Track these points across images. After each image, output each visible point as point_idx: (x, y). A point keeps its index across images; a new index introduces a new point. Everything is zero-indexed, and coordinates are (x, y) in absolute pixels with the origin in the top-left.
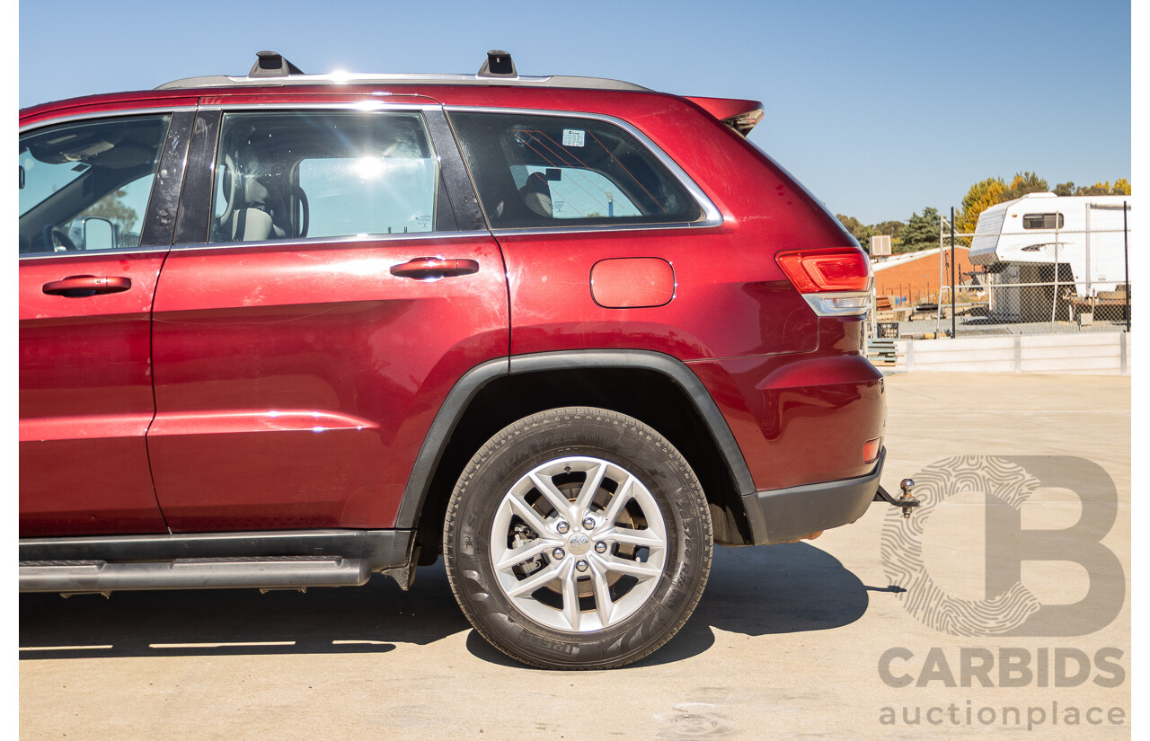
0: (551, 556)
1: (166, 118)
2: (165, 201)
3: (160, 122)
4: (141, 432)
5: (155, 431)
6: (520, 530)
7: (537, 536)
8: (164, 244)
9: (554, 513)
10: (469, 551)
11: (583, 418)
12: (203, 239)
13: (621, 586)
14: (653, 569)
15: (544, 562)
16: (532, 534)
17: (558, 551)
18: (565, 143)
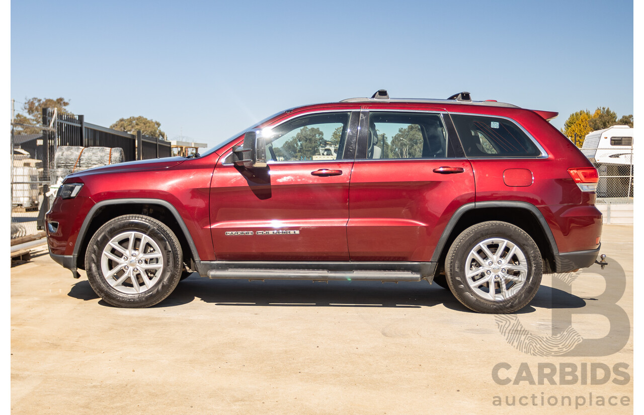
0: (486, 273)
1: (349, 113)
2: (351, 144)
3: (347, 115)
4: (344, 225)
5: (349, 225)
6: (474, 264)
7: (480, 266)
8: (351, 159)
9: (486, 258)
10: (457, 270)
11: (499, 224)
12: (364, 157)
13: (510, 285)
14: (522, 278)
15: (482, 275)
16: (479, 265)
17: (489, 272)
18: (492, 127)
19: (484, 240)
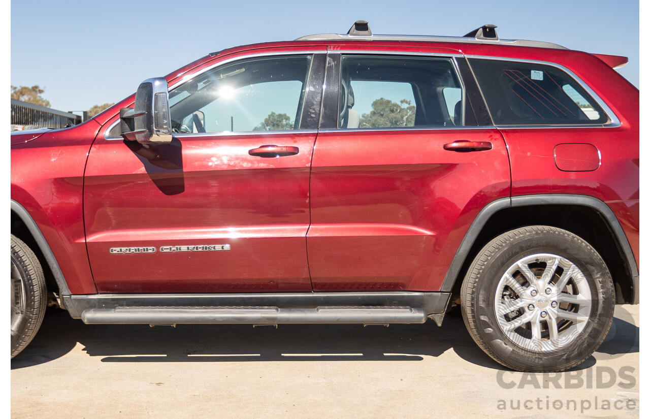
0: (526, 309)
1: (309, 57)
2: (313, 105)
3: (306, 59)
4: (303, 235)
5: (310, 235)
6: (507, 293)
7: (517, 297)
8: (313, 129)
9: (527, 285)
10: (482, 304)
11: (548, 232)
12: (334, 126)
13: (564, 325)
14: (583, 316)
15: (520, 312)
16: (515, 296)
17: (531, 306)
18: (533, 78)
19: (525, 256)
